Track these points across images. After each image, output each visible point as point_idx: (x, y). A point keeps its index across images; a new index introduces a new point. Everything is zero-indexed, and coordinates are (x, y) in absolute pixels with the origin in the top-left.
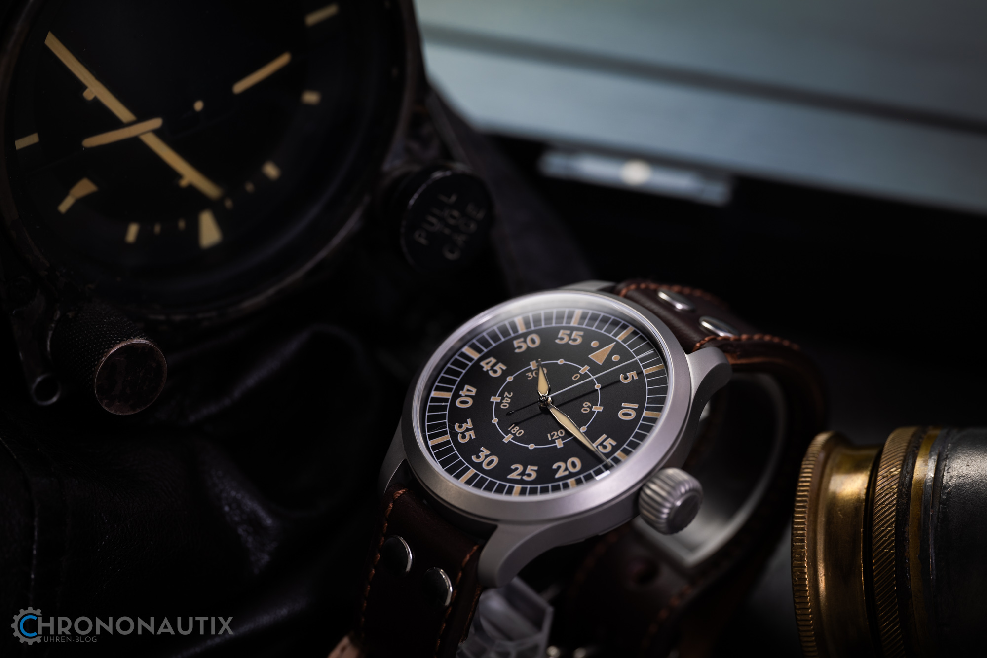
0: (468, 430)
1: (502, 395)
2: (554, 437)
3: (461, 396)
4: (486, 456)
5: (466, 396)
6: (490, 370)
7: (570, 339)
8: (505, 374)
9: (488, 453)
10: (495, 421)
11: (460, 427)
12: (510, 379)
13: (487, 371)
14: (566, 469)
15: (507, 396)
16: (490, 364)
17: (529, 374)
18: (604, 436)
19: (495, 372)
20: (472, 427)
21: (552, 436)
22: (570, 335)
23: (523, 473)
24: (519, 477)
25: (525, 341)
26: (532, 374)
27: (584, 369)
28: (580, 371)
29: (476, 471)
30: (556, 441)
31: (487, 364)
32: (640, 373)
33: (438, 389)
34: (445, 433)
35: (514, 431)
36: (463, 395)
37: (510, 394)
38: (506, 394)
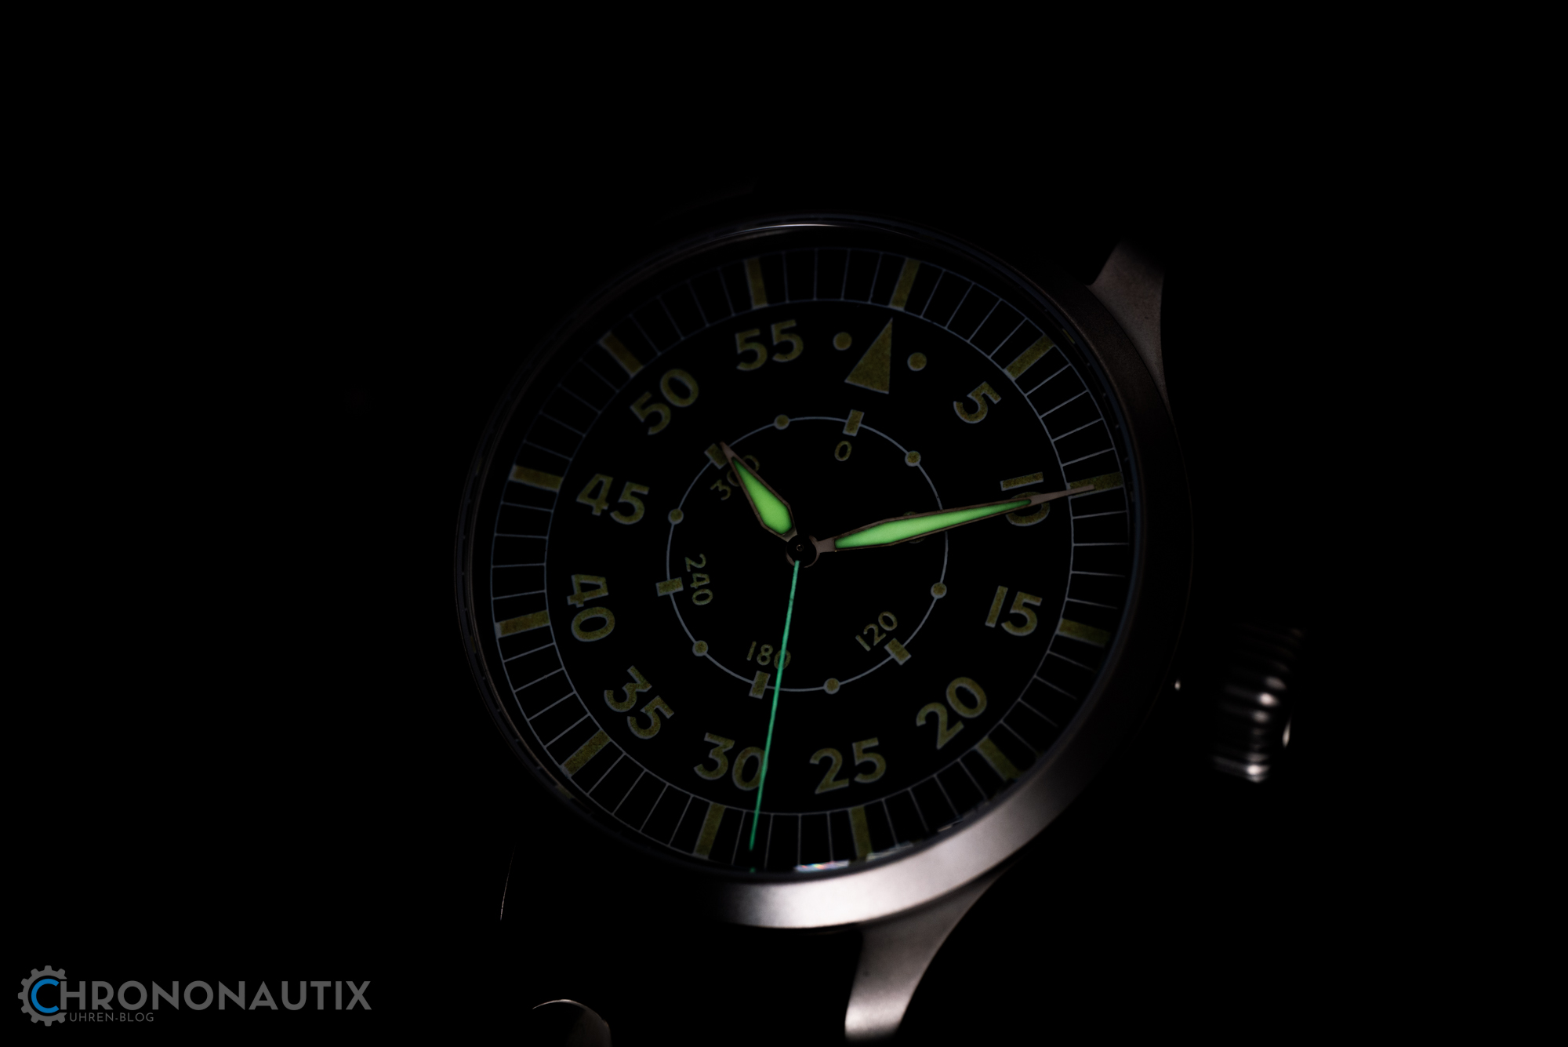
0: (644, 699)
1: (679, 571)
2: (877, 640)
3: (575, 611)
4: (731, 756)
5: (589, 605)
6: (611, 509)
7: (772, 350)
8: (657, 507)
9: (730, 745)
10: (700, 649)
11: (620, 697)
12: (675, 518)
13: (605, 513)
14: (953, 718)
15: (693, 569)
16: (604, 493)
17: (719, 485)
18: (1002, 591)
19: (628, 510)
20: (650, 687)
21: (869, 639)
22: (765, 339)
23: (849, 769)
24: (844, 784)
25: (659, 398)
26: (725, 483)
27: (853, 424)
28: (845, 432)
29: (726, 807)
30: (887, 648)
31: (594, 494)
32: (1000, 383)
33: (506, 611)
34: (587, 730)
35: (764, 659)
36: (579, 605)
37: (699, 561)
38: (689, 562)
